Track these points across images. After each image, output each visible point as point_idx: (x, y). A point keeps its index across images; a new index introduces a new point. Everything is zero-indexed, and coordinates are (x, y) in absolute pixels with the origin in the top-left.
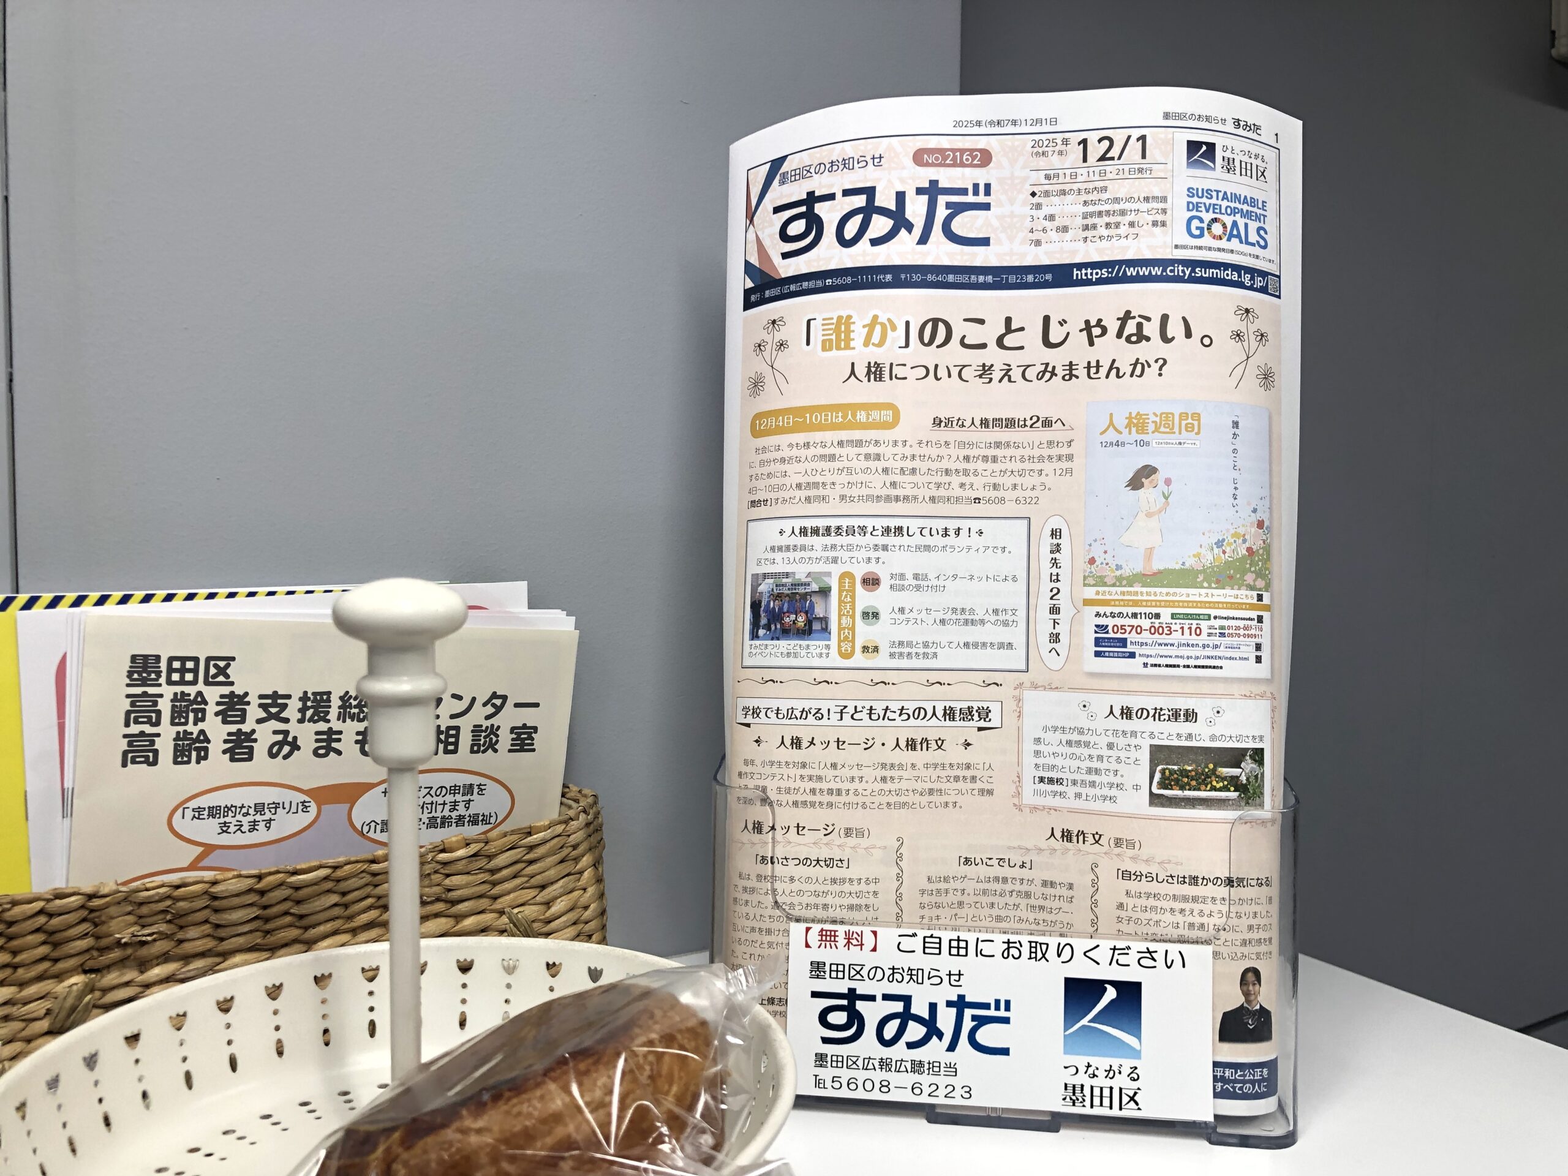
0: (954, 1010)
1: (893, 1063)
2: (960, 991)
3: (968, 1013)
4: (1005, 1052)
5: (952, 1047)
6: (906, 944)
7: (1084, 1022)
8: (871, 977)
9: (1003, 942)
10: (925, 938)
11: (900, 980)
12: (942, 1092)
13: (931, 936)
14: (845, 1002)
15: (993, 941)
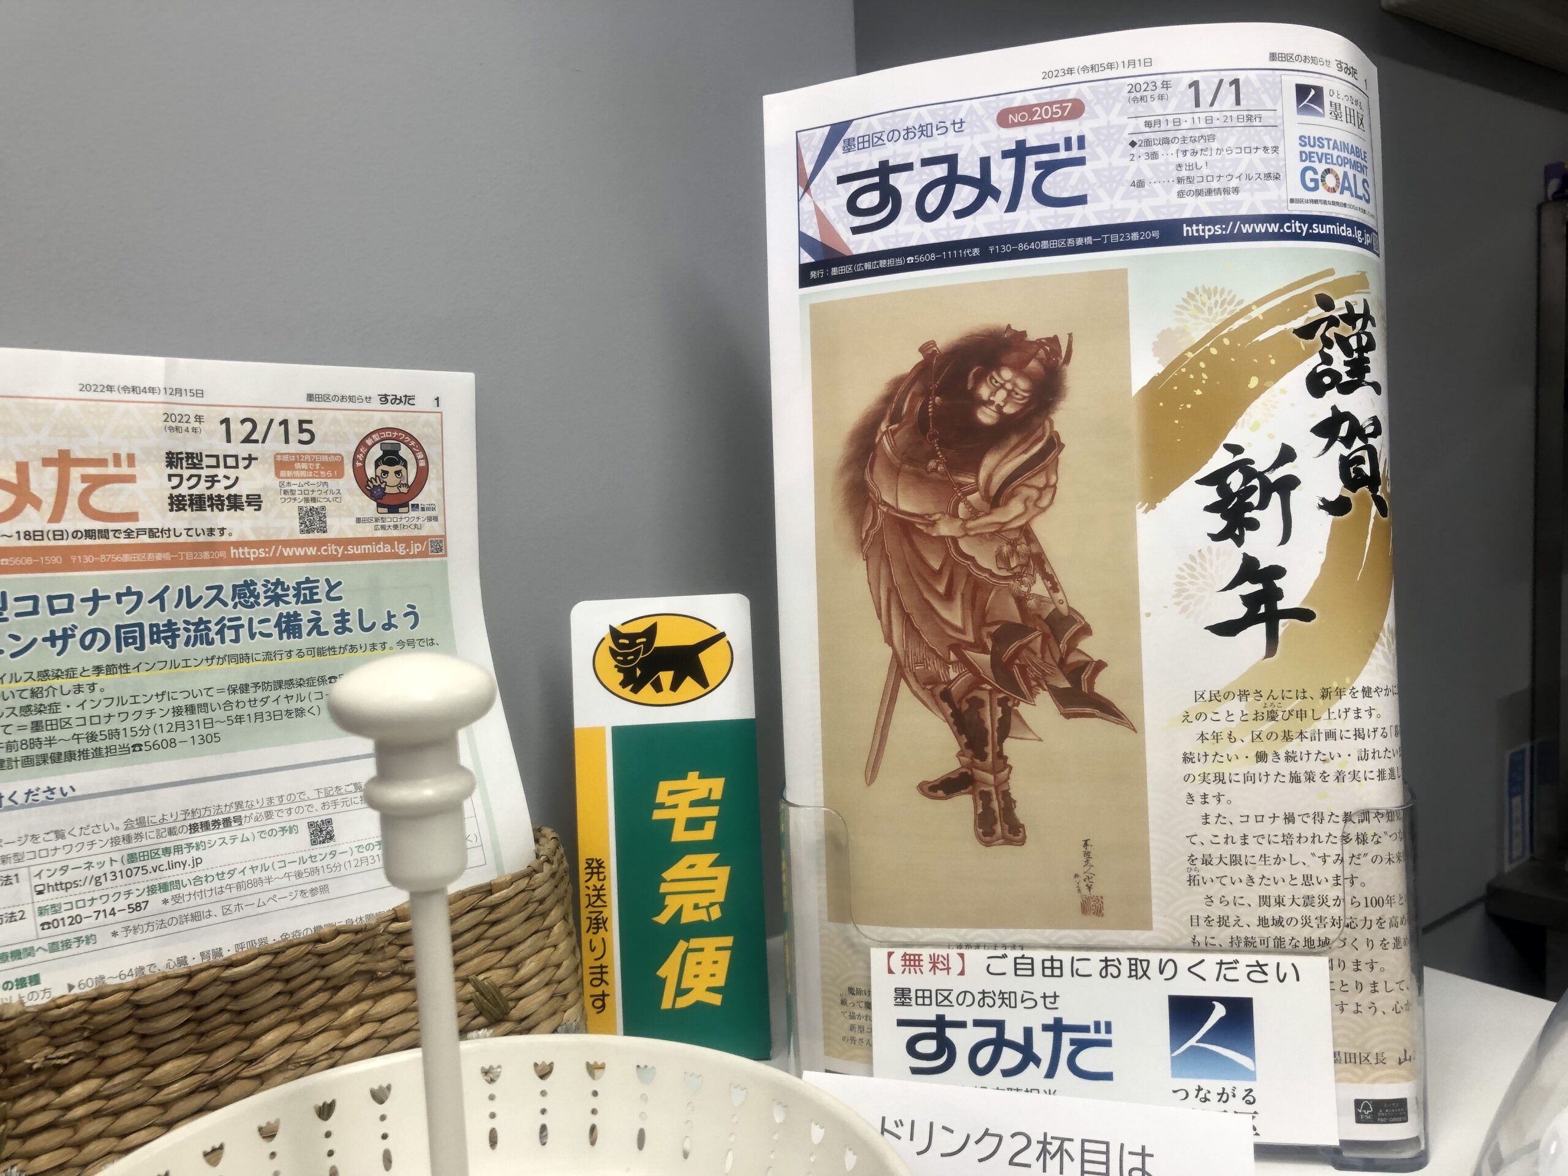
0: (1050, 1035)
2: (1057, 1014)
3: (1066, 1037)
4: (1108, 1077)
5: (1051, 1074)
6: (997, 966)
7: (1192, 1042)
8: (960, 1000)
9: (1101, 961)
10: (1016, 959)
11: (991, 1003)
13: (1023, 957)
14: (934, 1030)
15: (1089, 960)
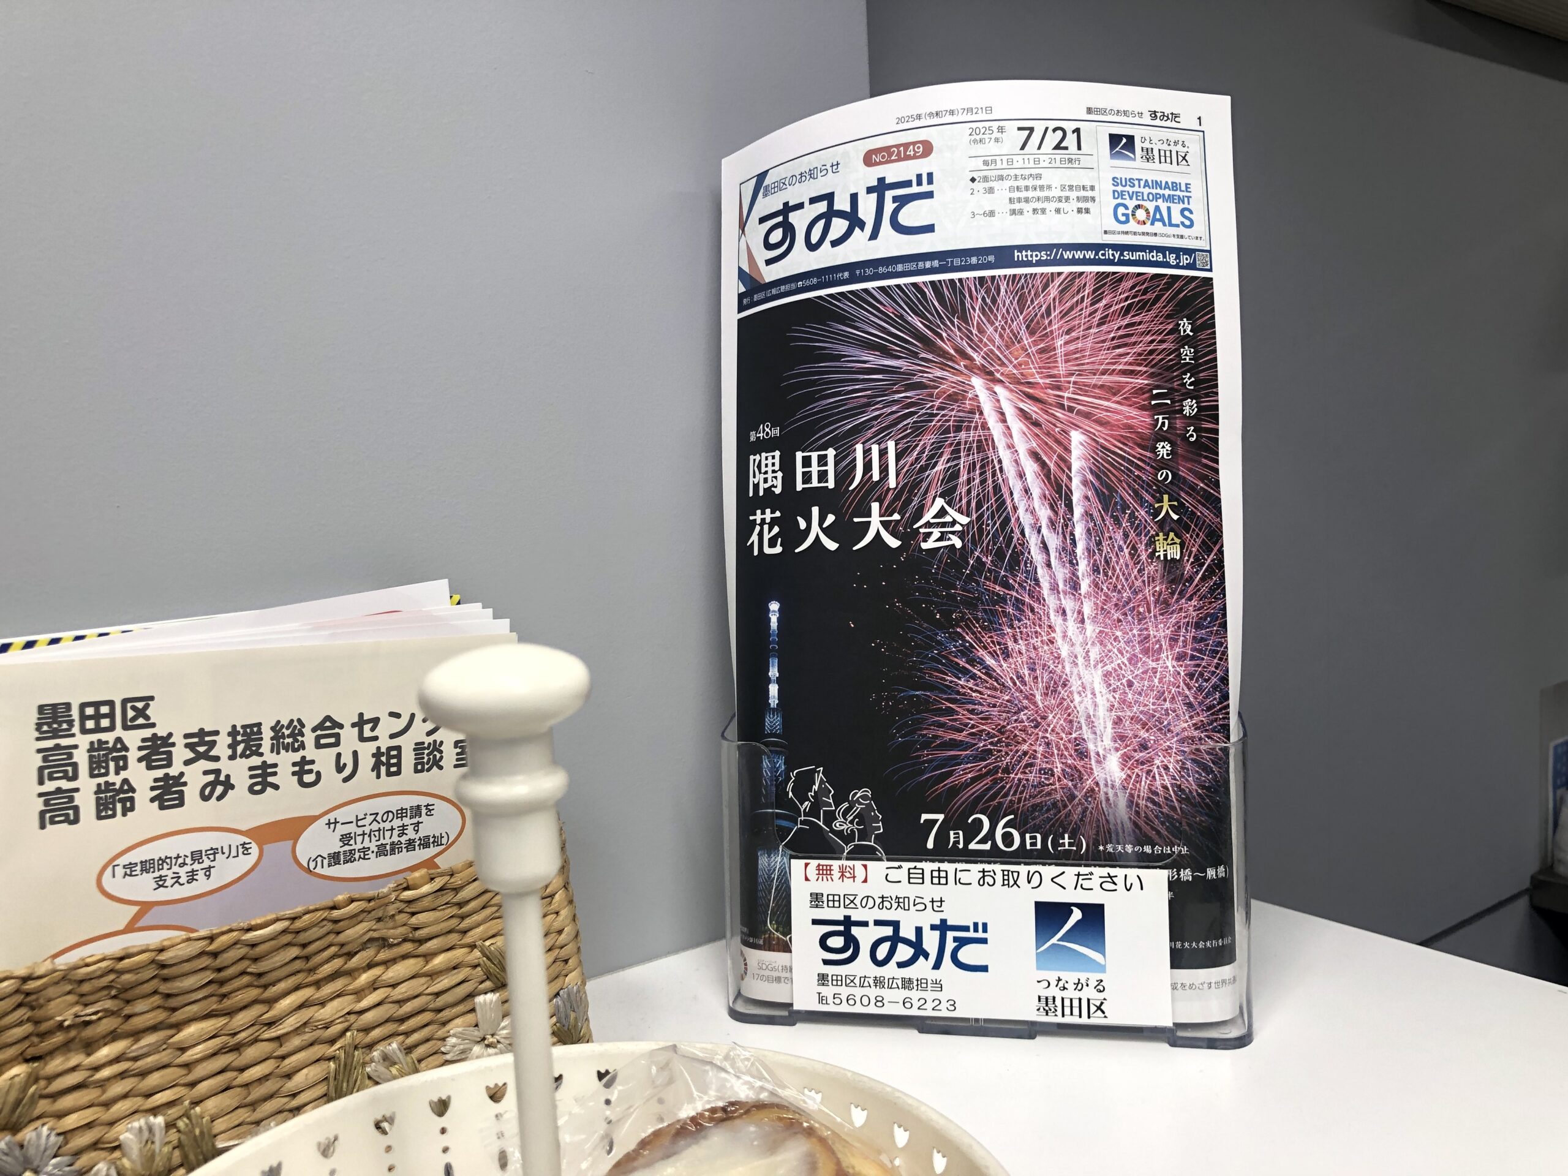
0: (937, 933)
1: (886, 981)
2: (943, 916)
3: (950, 935)
4: (984, 969)
5: (937, 966)
6: (894, 875)
7: (1054, 940)
8: (864, 905)
9: (980, 871)
11: (889, 907)
12: (930, 1005)
13: (915, 868)
14: (841, 928)
15: (969, 871)
